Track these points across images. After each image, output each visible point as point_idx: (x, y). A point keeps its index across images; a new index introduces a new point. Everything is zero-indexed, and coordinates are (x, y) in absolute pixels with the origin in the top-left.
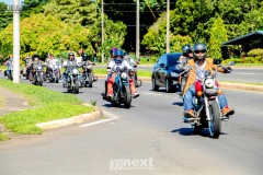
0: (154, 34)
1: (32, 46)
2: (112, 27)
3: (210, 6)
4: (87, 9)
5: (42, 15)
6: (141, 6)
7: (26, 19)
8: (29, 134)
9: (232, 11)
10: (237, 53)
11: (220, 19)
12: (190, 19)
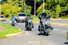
0: (40, 10)
1: (4, 12)
2: (28, 7)
3: (56, 2)
4: (20, 2)
5: (7, 4)
6: (36, 1)
7: (2, 5)
8: (3, 38)
9: (62, 3)
10: (64, 15)
11: (59, 5)
12: (50, 5)
